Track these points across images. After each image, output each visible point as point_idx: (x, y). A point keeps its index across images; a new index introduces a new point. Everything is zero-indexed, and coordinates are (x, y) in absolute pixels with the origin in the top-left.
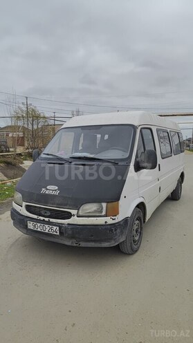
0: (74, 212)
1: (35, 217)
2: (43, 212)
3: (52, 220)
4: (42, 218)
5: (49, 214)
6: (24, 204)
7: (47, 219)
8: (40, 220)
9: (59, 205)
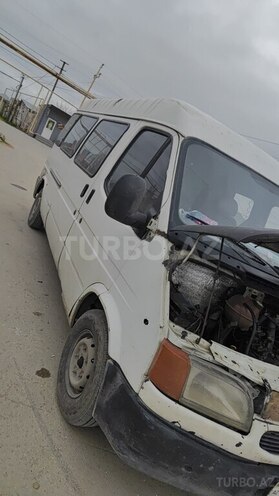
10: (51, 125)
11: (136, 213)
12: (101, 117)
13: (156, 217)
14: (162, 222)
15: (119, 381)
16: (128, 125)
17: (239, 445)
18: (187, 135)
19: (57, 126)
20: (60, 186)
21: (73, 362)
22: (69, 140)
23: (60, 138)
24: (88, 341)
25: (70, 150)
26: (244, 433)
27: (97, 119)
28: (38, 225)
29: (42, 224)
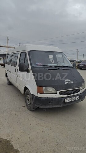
0: (81, 88)
1: (67, 96)
2: (70, 92)
3: (74, 94)
4: (70, 95)
5: (72, 92)
6: (58, 92)
7: (72, 95)
8: (69, 96)
9: (76, 87)
10: (1, 59)
11: (25, 69)
12: (13, 53)
13: (29, 68)
14: (30, 68)
15: (34, 97)
16: (18, 53)
17: (56, 96)
18: (28, 51)
19: (3, 59)
20: (11, 72)
21: (27, 101)
22: (8, 61)
23: (6, 62)
24: (28, 96)
25: (9, 63)
26: (56, 94)
27: (12, 54)
28: (10, 83)
29: (11, 83)
